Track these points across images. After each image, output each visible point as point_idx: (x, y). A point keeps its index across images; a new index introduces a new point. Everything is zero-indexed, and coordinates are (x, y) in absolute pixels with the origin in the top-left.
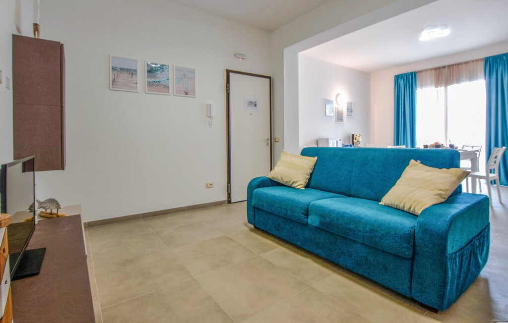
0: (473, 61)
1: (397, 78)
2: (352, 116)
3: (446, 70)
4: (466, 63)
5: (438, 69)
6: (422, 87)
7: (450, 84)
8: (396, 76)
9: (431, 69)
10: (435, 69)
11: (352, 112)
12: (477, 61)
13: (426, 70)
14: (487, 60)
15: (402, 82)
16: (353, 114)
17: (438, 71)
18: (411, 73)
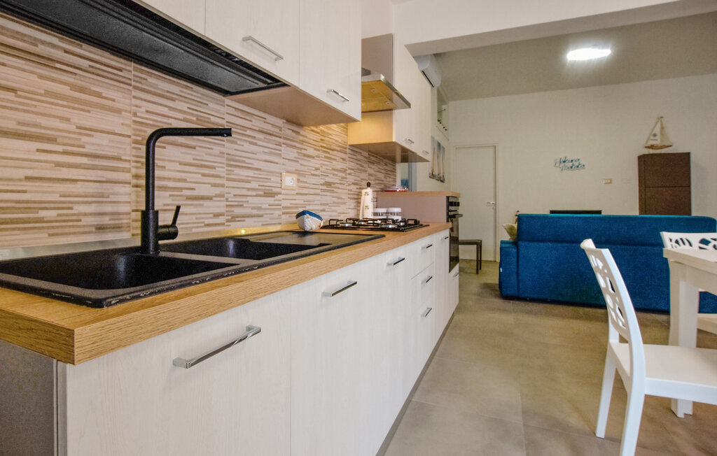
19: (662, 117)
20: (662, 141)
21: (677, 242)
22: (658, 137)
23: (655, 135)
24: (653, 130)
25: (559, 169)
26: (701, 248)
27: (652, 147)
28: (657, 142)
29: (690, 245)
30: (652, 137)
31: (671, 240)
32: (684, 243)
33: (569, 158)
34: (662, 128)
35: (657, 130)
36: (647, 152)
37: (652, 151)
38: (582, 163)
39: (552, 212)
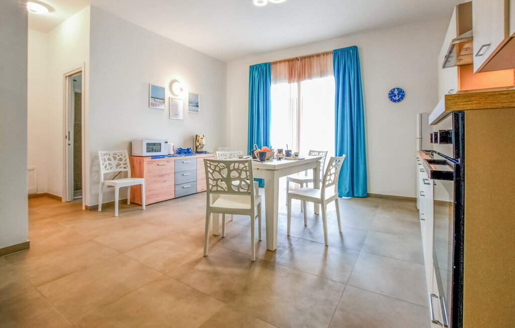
0: (323, 54)
1: (252, 68)
2: (198, 111)
3: (299, 63)
4: (318, 55)
5: (291, 61)
6: (276, 80)
7: (303, 80)
8: (250, 66)
9: (285, 61)
10: (289, 61)
11: (198, 106)
12: (327, 53)
13: (280, 62)
14: (335, 53)
15: (256, 74)
16: (199, 109)
17: (291, 63)
18: (266, 64)
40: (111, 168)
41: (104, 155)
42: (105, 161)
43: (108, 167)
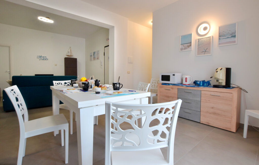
19: (71, 47)
20: (70, 54)
21: (58, 84)
22: (70, 53)
23: (69, 52)
24: (68, 51)
25: (39, 60)
26: (64, 85)
27: (68, 56)
28: (69, 54)
29: (62, 84)
30: (68, 53)
31: (56, 83)
32: (60, 84)
33: (43, 56)
34: (71, 50)
35: (69, 51)
36: (67, 57)
37: (68, 57)
38: (47, 58)
39: (36, 75)
40: (154, 87)
41: (154, 80)
42: (153, 83)
43: (153, 86)
